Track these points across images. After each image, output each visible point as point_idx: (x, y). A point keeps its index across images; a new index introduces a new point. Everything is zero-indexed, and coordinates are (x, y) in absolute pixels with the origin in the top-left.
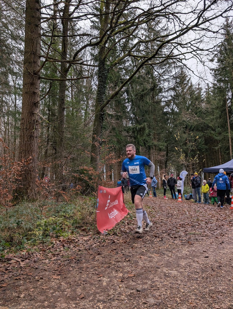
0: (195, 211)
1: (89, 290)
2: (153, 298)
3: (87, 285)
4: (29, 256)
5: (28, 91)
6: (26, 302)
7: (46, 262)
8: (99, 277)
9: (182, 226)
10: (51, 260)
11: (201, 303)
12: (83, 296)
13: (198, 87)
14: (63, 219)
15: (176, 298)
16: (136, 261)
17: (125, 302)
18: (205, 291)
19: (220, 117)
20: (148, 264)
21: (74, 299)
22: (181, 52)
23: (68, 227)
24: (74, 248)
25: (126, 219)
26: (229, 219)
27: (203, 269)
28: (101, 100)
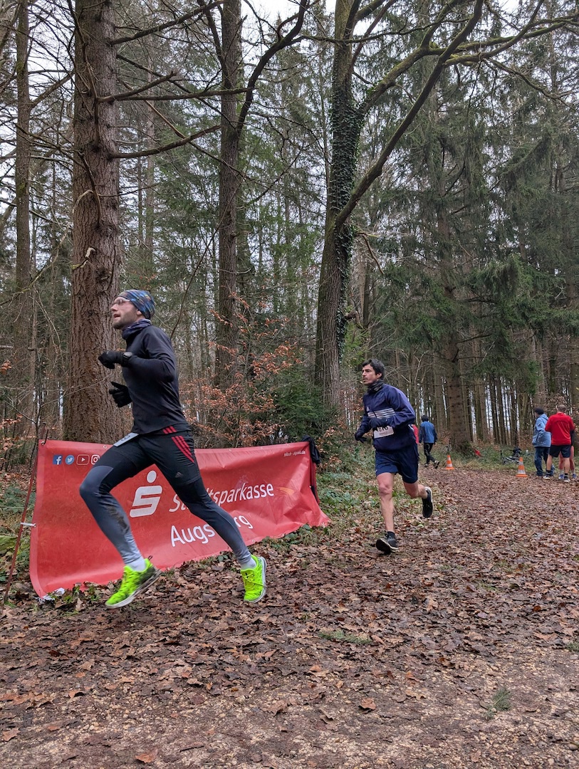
28: (339, 199)
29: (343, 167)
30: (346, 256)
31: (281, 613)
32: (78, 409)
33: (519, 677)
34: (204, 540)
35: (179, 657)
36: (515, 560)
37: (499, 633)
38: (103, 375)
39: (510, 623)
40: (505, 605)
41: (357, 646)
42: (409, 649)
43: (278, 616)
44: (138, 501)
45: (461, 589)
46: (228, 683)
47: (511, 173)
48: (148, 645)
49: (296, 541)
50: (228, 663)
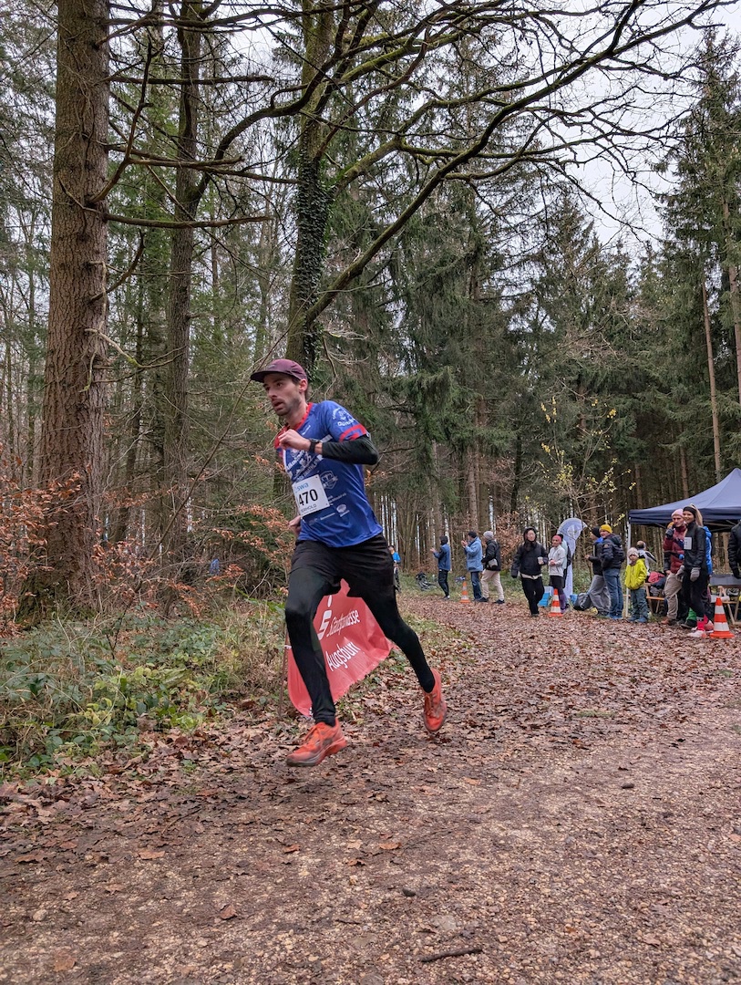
0: (602, 647)
1: (254, 893)
2: (454, 916)
3: (248, 878)
4: (67, 788)
5: (68, 260)
6: (49, 933)
7: (121, 808)
8: (287, 853)
9: (558, 691)
10: (139, 800)
11: (601, 930)
12: (234, 912)
13: (616, 253)
14: (181, 672)
15: (524, 915)
16: (408, 803)
17: (365, 928)
18: (617, 891)
19: (686, 350)
20: (443, 811)
21: (203, 921)
22: (562, 138)
23: (199, 698)
24: (213, 763)
25: (382, 671)
26: (704, 668)
27: (614, 824)
28: (307, 291)
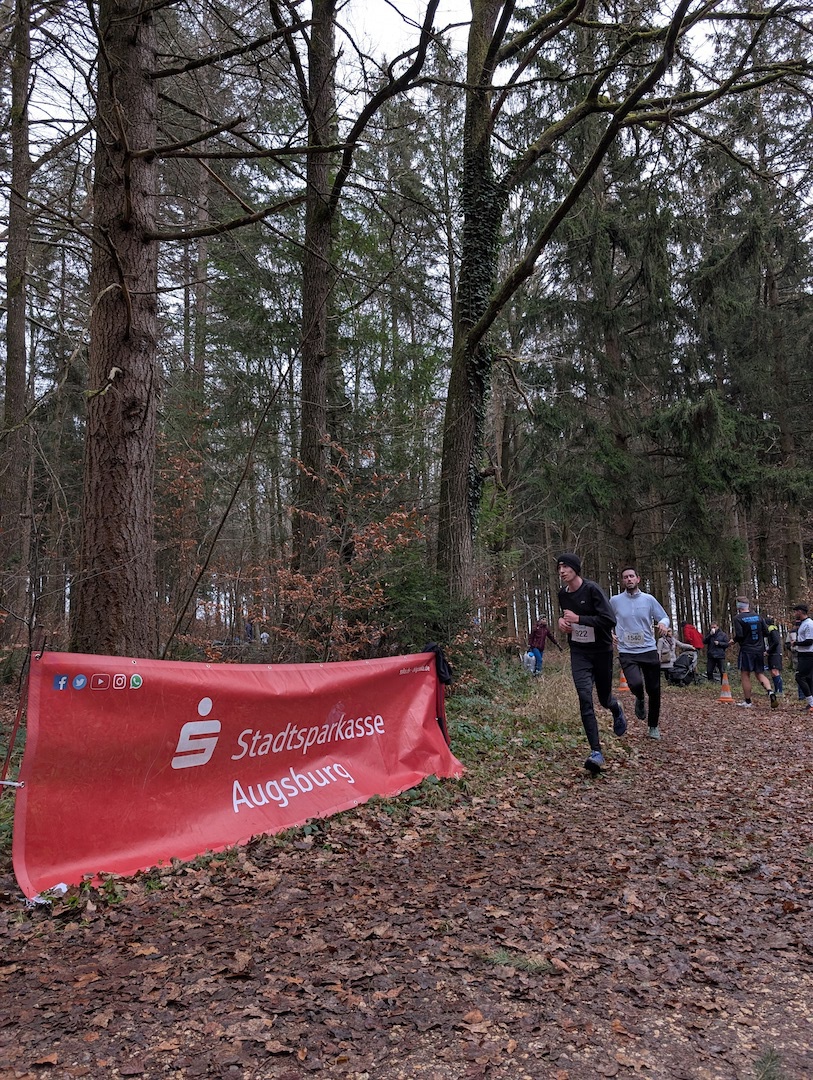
28: (473, 308)
29: (478, 262)
30: (481, 388)
31: (406, 920)
32: (92, 604)
33: (786, 1027)
34: (282, 801)
35: (252, 1001)
36: (740, 828)
37: (741, 950)
38: (131, 553)
39: (754, 933)
40: (741, 902)
41: (529, 977)
42: (610, 980)
43: (401, 926)
44: (184, 744)
45: (671, 878)
46: (334, 1048)
47: (706, 279)
48: (201, 981)
49: (418, 802)
50: (328, 1011)
